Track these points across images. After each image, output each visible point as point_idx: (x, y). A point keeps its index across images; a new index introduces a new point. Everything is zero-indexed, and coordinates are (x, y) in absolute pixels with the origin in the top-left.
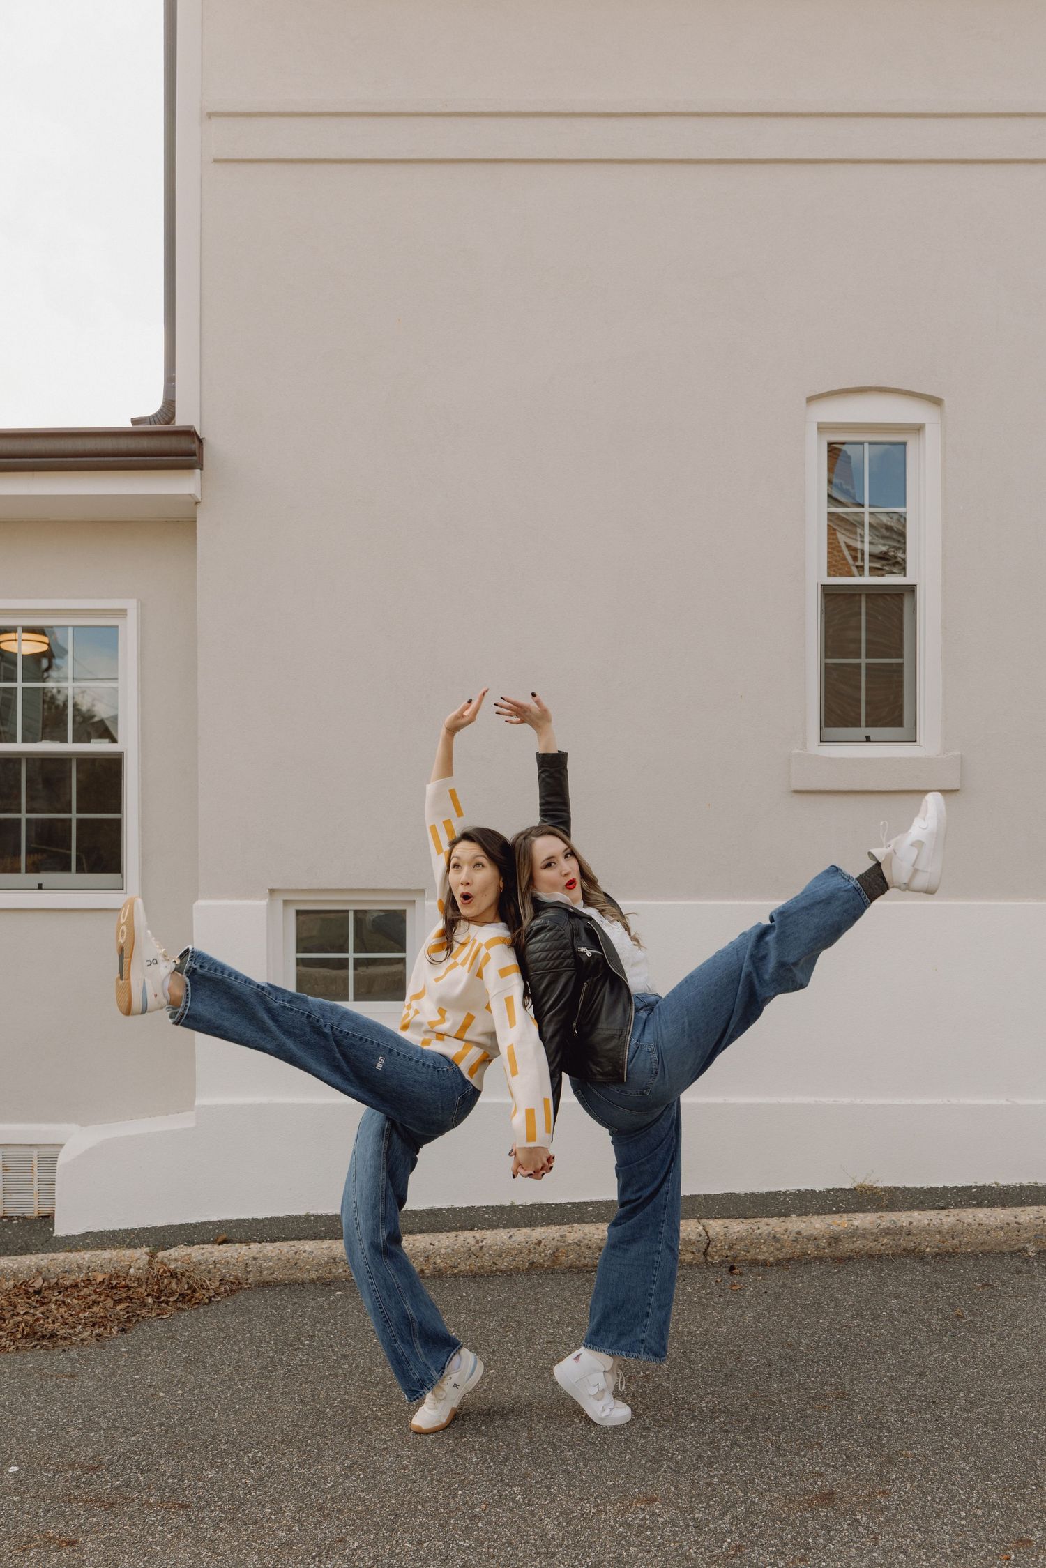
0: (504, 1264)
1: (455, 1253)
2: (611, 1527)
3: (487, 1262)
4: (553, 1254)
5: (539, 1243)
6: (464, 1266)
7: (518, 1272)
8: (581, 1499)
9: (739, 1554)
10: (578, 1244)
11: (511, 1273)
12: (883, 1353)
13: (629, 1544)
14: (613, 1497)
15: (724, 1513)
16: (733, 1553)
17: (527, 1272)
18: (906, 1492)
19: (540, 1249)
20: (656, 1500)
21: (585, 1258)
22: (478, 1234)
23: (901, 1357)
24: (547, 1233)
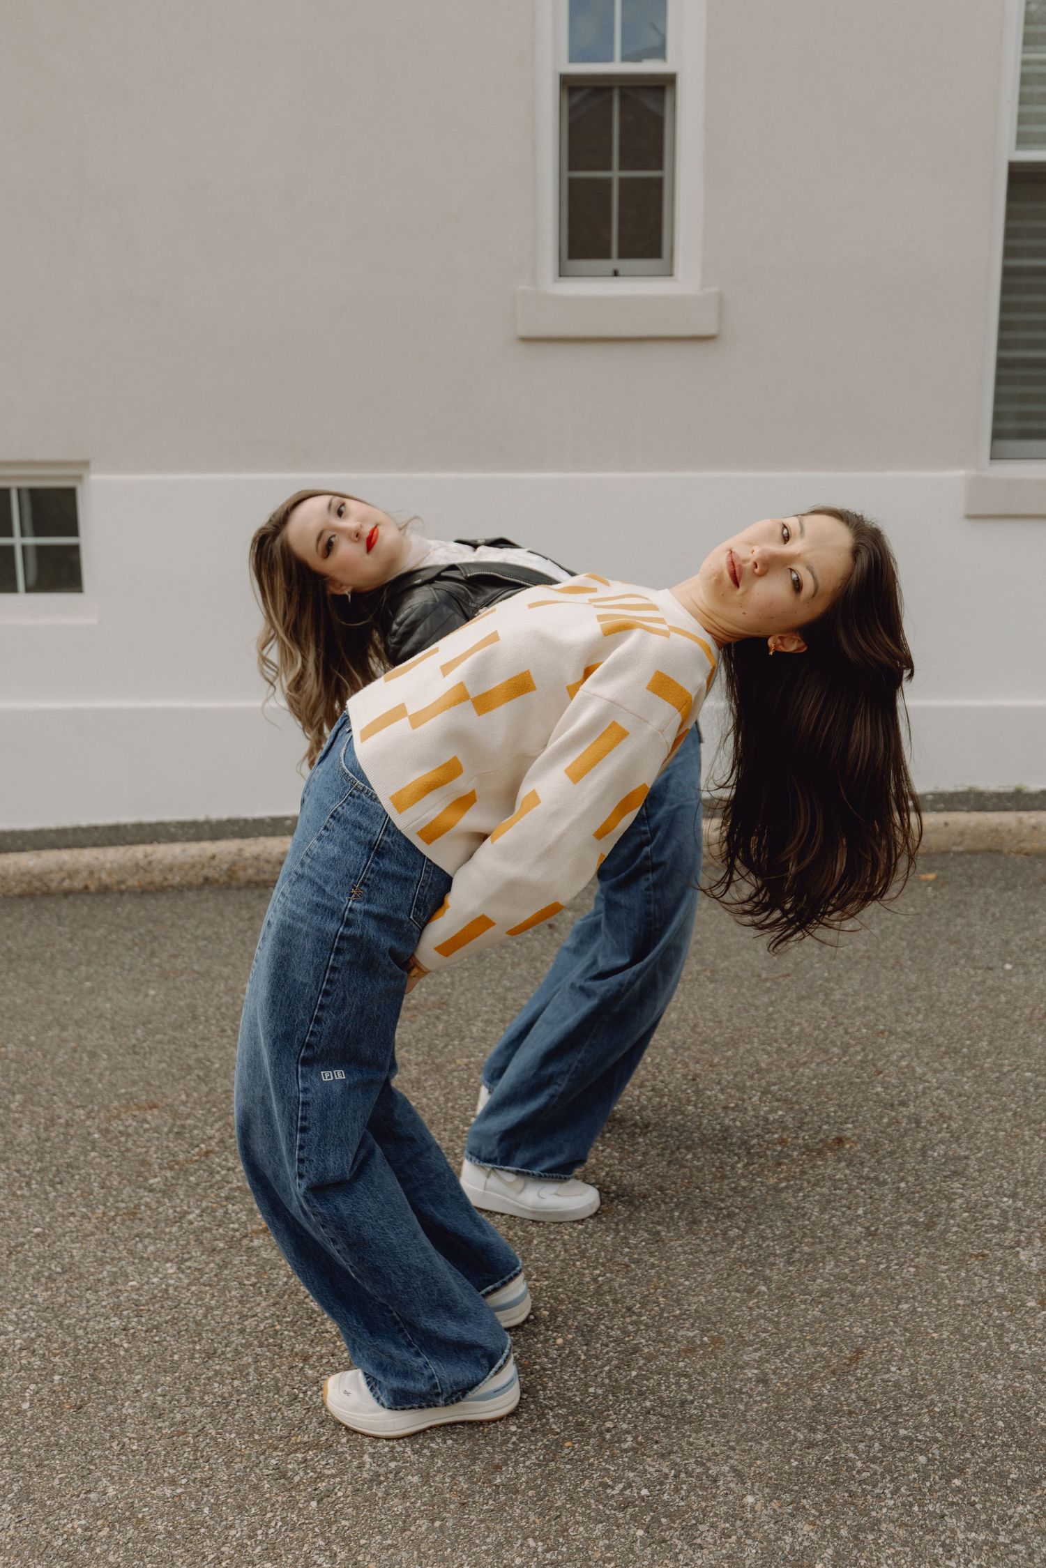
0: (176, 879)
1: (122, 868)
2: (89, 1134)
3: (157, 877)
4: (229, 869)
5: (213, 857)
6: (132, 882)
7: (190, 886)
8: (78, 1107)
9: (203, 1159)
10: (257, 858)
11: (180, 890)
12: (519, 964)
13: (93, 1149)
14: (116, 1103)
15: (220, 1119)
16: (197, 1158)
17: (200, 888)
18: (430, 1099)
19: (215, 863)
20: (155, 1106)
21: (265, 872)
22: (149, 849)
23: (535, 968)
24: (226, 848)
